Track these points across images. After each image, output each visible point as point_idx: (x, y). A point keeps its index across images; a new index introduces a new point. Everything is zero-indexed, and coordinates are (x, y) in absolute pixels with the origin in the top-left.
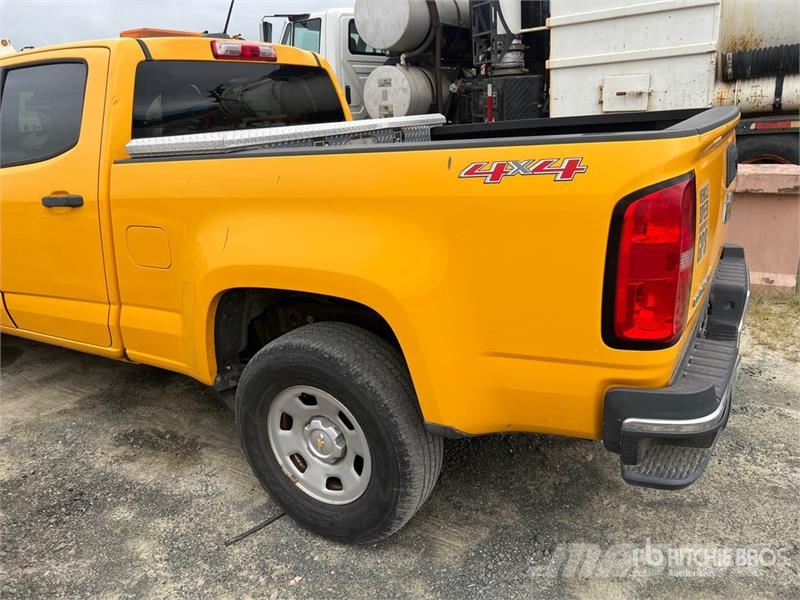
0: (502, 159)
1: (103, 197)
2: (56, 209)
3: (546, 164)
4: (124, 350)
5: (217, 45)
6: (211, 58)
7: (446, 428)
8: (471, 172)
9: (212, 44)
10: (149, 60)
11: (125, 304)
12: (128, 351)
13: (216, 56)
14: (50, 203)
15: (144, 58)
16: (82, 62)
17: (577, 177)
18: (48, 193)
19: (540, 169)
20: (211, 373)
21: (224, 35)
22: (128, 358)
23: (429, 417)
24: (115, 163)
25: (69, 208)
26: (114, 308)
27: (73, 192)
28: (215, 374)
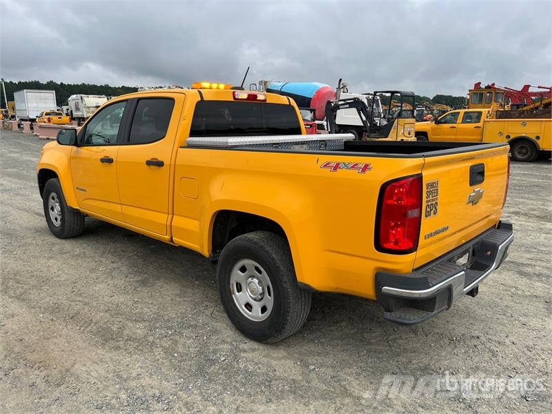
0: (339, 161)
1: (173, 163)
2: (151, 166)
3: (356, 165)
4: (172, 238)
5: (236, 93)
6: (233, 100)
7: (306, 285)
8: (326, 166)
9: (234, 93)
10: (202, 100)
11: (176, 215)
12: (174, 238)
13: (235, 98)
14: (149, 163)
15: (200, 99)
16: (172, 100)
17: (368, 172)
18: (149, 159)
19: (353, 167)
20: (209, 251)
21: (241, 88)
22: (173, 242)
23: (299, 279)
24: (181, 147)
25: (157, 167)
26: (170, 216)
27: (160, 159)
28: (211, 252)
